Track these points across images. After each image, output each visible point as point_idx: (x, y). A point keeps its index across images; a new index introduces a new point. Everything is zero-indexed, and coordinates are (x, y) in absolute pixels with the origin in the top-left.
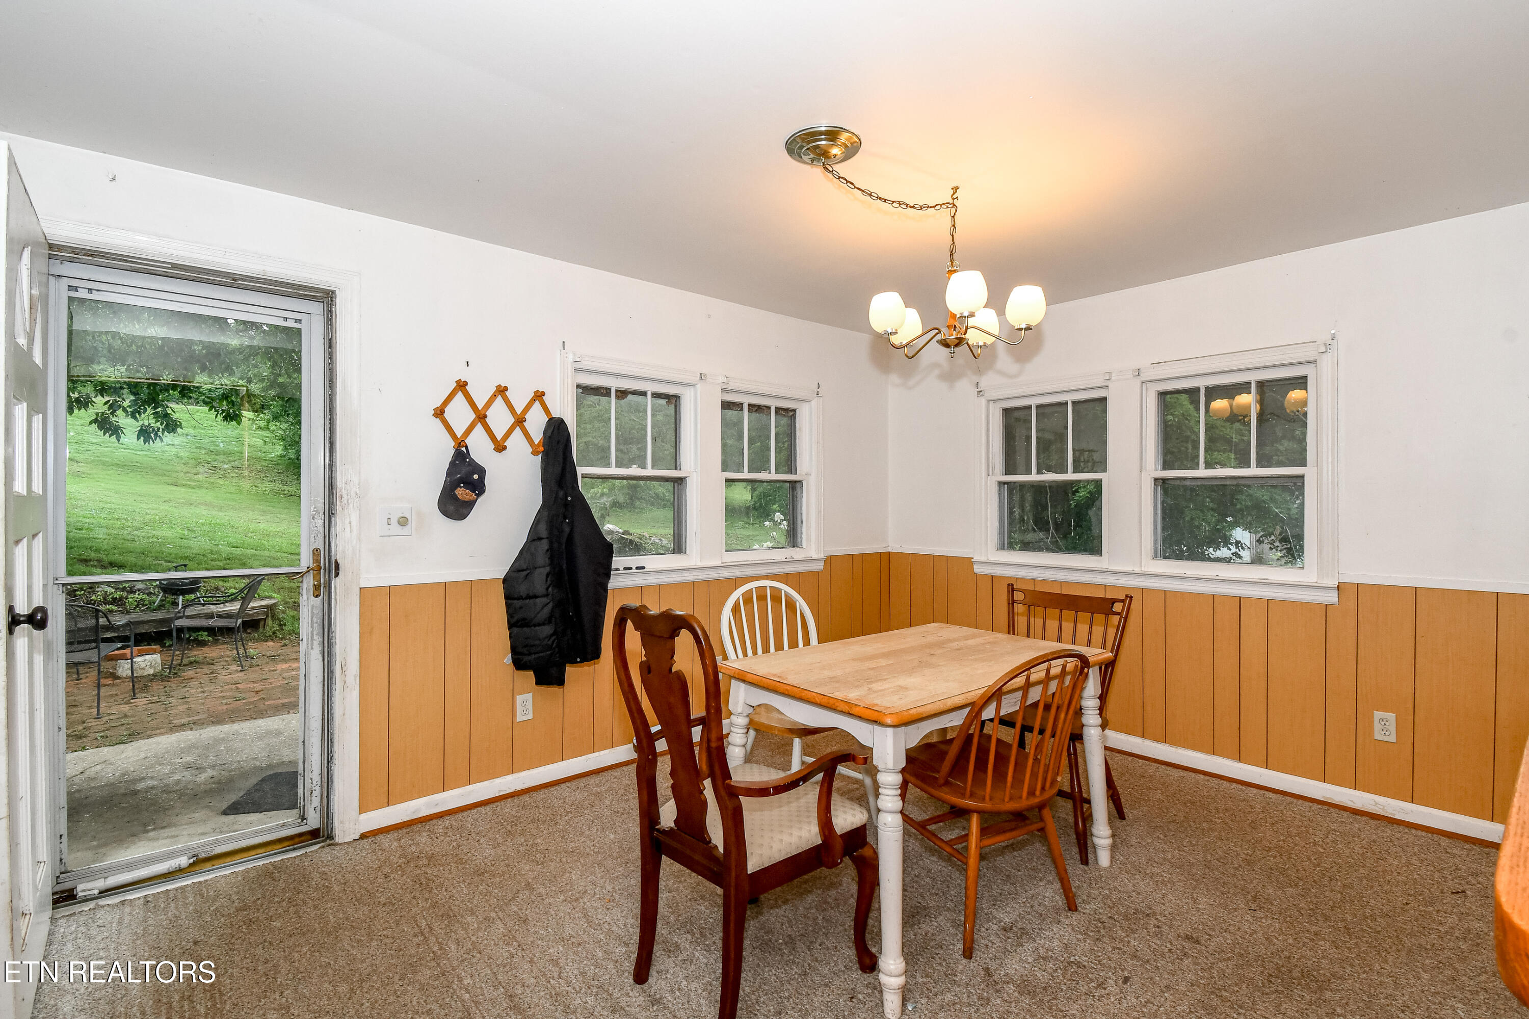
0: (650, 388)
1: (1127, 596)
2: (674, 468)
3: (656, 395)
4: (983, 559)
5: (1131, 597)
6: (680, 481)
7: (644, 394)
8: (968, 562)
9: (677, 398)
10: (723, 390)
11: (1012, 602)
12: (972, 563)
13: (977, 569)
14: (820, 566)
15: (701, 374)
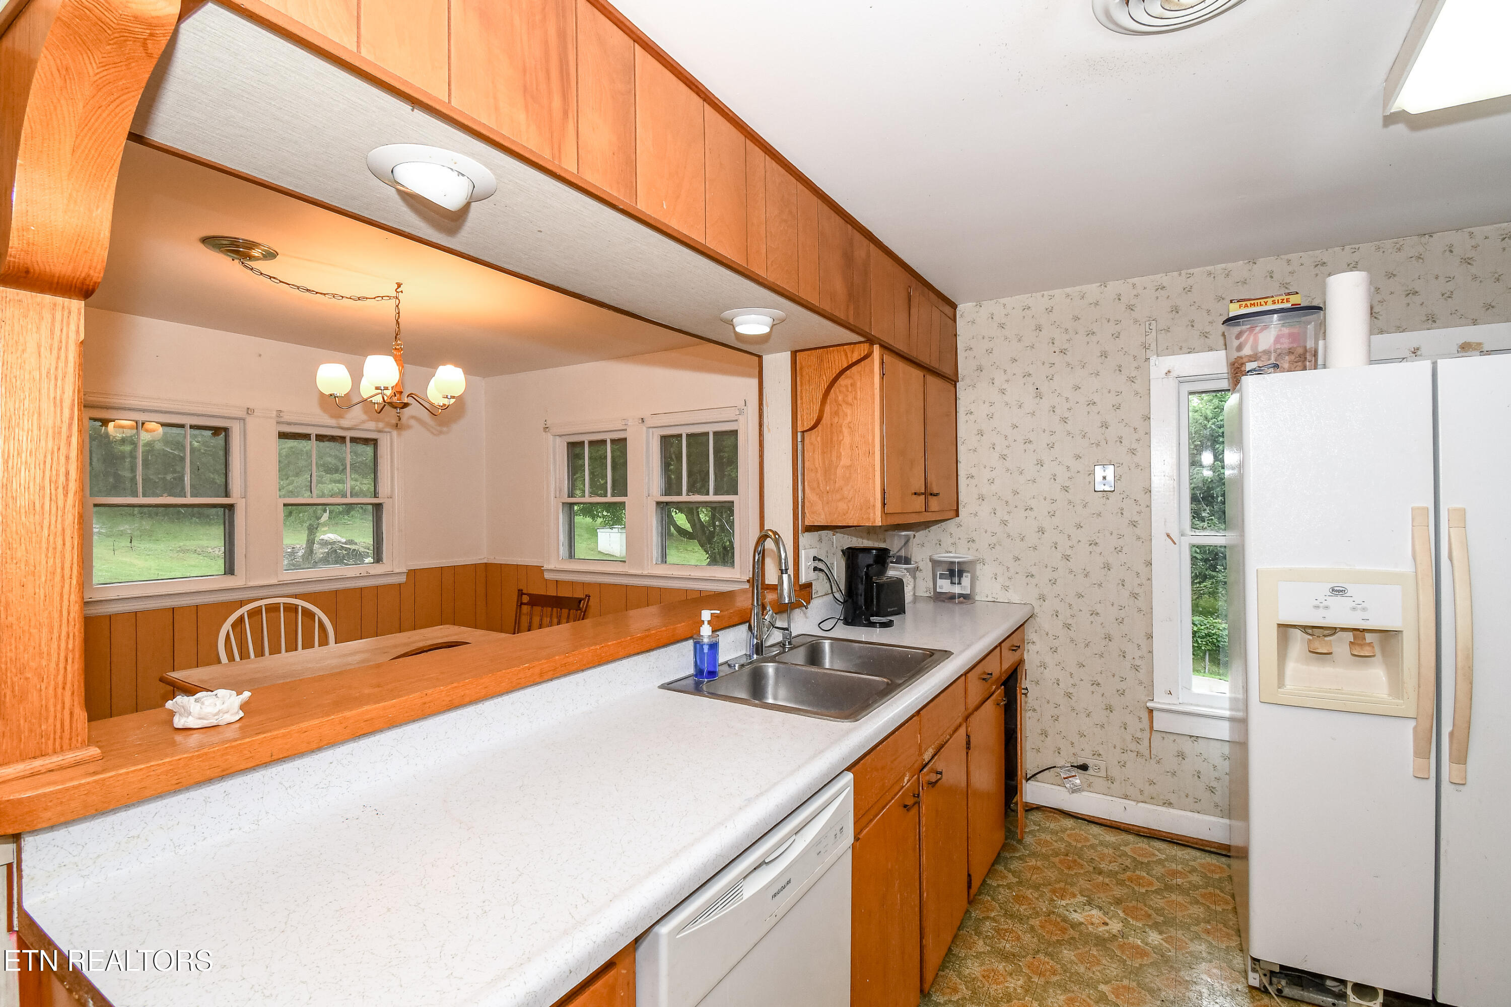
0: (188, 421)
1: (586, 596)
2: (224, 494)
3: (192, 427)
4: (551, 567)
5: (589, 596)
6: (231, 507)
7: (182, 426)
8: (539, 570)
9: (226, 430)
10: (278, 423)
11: (520, 604)
12: (543, 571)
13: (547, 576)
14: (403, 579)
15: (248, 409)
